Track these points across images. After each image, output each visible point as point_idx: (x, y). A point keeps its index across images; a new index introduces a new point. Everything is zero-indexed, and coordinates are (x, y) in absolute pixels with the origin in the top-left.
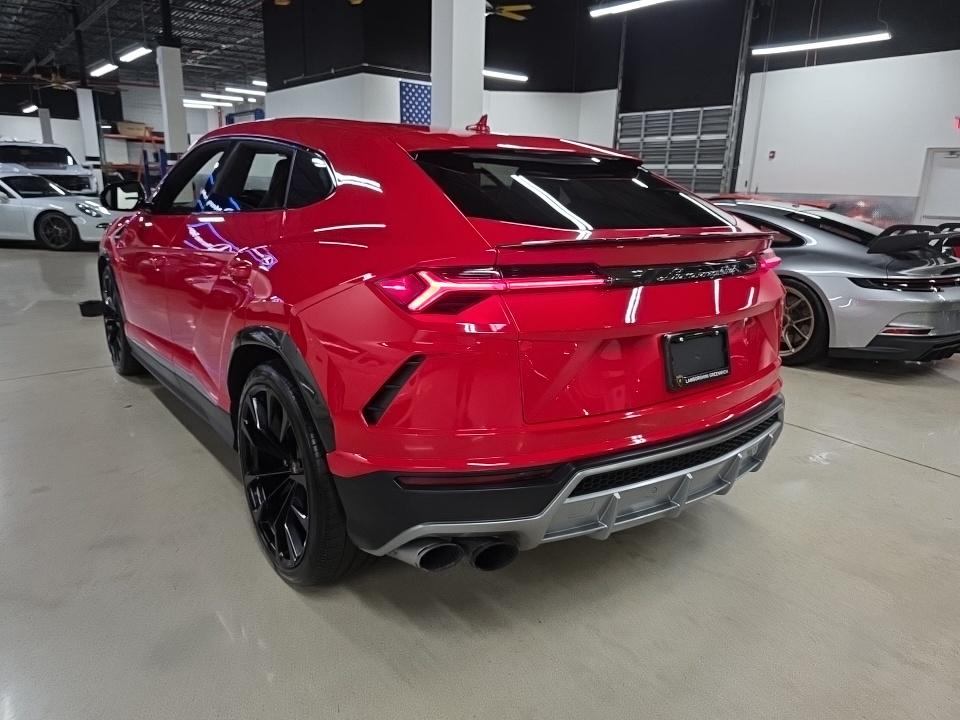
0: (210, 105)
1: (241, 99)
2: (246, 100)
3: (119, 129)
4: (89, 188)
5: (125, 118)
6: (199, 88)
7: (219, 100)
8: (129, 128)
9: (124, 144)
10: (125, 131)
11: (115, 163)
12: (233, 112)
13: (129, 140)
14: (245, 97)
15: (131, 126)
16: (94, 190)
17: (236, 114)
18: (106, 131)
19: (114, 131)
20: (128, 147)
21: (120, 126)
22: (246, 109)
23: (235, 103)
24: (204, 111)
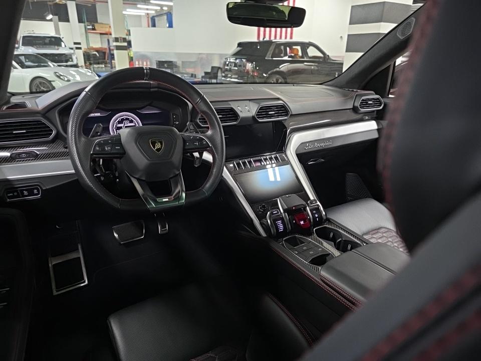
0: (142, 13)
1: (159, 8)
2: (162, 8)
3: (96, 28)
4: (72, 61)
5: (99, 21)
6: (136, 3)
7: (147, 9)
8: (101, 27)
9: (99, 36)
10: (99, 29)
11: (94, 47)
12: (155, 15)
13: (101, 34)
14: (161, 6)
15: (102, 25)
16: (75, 63)
17: (157, 16)
18: (89, 29)
19: (94, 29)
20: (101, 38)
21: (96, 26)
22: (162, 13)
23: (156, 10)
24: (140, 16)
